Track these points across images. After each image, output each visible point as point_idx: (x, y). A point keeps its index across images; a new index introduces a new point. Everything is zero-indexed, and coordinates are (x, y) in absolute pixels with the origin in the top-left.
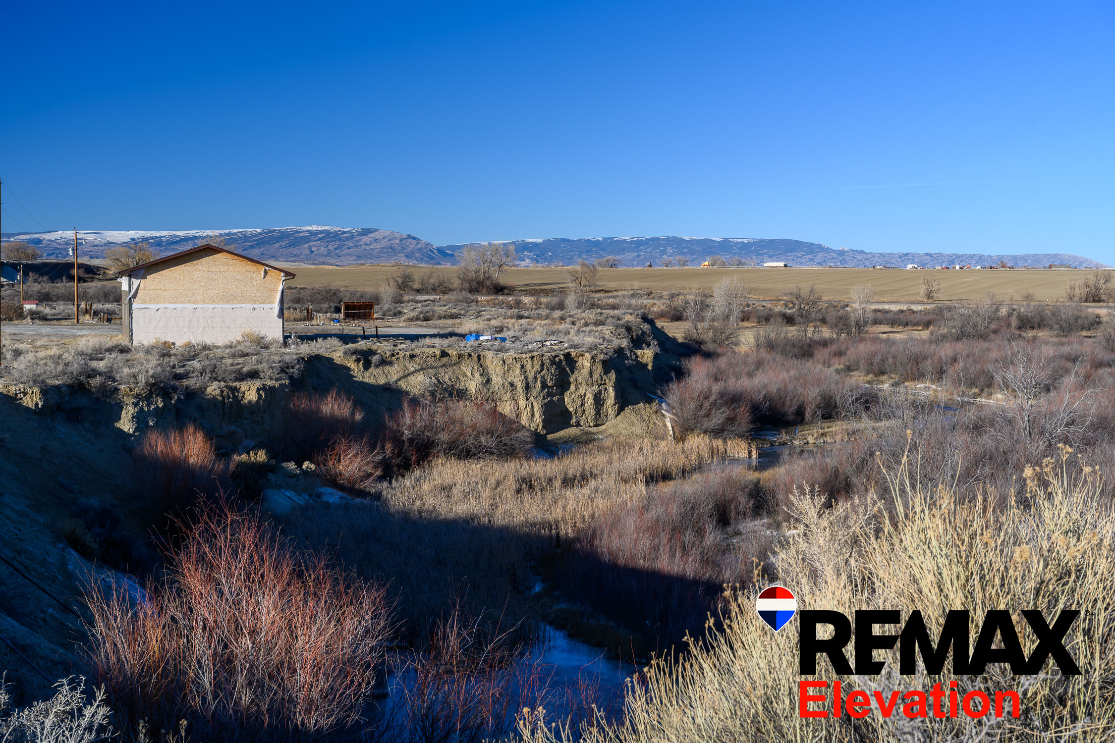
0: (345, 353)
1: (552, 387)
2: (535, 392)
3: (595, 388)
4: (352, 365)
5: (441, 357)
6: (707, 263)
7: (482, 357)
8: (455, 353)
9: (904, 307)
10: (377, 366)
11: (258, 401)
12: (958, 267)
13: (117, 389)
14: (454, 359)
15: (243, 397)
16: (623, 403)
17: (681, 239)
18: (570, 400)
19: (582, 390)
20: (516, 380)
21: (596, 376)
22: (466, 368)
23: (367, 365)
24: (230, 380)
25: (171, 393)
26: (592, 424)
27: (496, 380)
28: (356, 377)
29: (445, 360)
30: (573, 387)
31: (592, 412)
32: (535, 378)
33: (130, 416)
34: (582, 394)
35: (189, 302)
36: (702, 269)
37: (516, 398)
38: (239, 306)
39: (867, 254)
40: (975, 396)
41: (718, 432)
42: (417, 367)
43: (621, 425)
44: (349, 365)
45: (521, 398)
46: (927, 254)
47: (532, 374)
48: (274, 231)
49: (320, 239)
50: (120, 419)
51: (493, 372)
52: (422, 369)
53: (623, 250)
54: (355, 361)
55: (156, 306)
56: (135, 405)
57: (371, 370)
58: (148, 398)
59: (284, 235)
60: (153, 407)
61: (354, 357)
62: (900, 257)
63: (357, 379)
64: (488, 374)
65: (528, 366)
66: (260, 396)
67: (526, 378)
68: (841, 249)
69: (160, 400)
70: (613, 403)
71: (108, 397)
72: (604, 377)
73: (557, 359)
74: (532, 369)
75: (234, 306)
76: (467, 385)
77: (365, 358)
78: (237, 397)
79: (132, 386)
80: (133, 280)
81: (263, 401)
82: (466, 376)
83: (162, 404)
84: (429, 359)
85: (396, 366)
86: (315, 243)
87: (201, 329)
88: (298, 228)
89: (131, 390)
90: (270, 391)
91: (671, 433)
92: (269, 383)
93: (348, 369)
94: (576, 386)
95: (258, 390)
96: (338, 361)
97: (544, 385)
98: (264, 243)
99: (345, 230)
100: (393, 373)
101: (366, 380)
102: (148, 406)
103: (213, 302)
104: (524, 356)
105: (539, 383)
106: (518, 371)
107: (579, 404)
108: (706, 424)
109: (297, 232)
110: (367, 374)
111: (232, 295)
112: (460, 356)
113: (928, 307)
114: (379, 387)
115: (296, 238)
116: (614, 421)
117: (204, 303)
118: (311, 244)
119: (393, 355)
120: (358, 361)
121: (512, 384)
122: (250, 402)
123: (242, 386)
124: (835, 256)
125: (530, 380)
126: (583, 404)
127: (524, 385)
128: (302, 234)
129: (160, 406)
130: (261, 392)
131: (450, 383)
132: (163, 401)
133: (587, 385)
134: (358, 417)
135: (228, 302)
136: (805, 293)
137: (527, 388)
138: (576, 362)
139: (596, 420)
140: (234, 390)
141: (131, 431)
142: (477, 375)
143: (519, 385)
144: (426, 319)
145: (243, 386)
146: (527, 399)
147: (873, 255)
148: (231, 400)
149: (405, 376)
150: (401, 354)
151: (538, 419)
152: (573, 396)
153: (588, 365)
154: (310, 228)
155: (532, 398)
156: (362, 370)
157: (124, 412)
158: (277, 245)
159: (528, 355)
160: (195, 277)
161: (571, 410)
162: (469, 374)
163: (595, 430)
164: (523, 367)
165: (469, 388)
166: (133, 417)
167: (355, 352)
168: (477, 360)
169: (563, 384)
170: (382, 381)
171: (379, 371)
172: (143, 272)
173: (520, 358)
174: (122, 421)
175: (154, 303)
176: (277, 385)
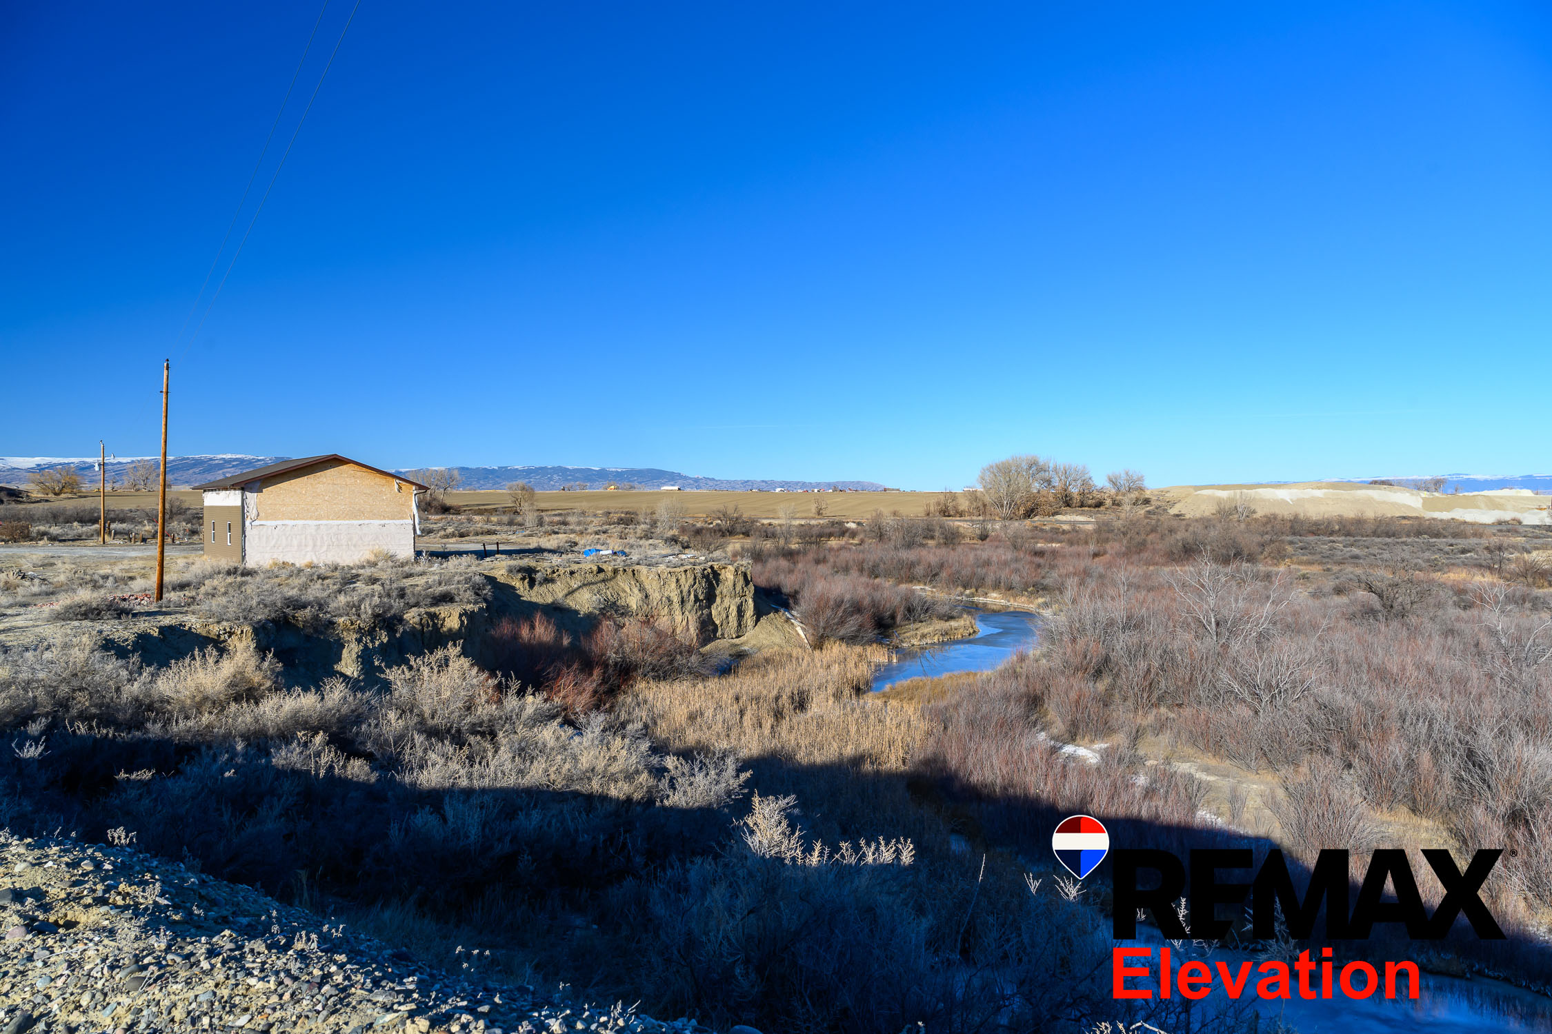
0: (510, 571)
1: (702, 600)
2: (689, 606)
3: (738, 600)
4: (516, 583)
5: (598, 573)
6: (613, 487)
7: (635, 572)
8: (610, 569)
9: (803, 522)
10: (541, 584)
11: (460, 628)
12: (816, 491)
13: (331, 624)
14: (610, 574)
15: (442, 625)
16: (759, 614)
17: (565, 468)
18: (716, 612)
19: (727, 602)
20: (672, 595)
21: (738, 588)
22: (623, 582)
23: (532, 584)
24: (426, 605)
25: (395, 625)
26: (734, 636)
27: (655, 596)
28: (521, 596)
29: (602, 576)
30: (718, 600)
31: (736, 624)
32: (689, 591)
33: (354, 656)
34: (727, 606)
35: (311, 518)
36: (610, 492)
37: (672, 612)
38: (367, 522)
39: (717, 481)
40: (973, 595)
41: (851, 640)
42: (580, 584)
43: (761, 636)
44: (513, 584)
45: (677, 613)
46: (763, 481)
47: (687, 588)
48: (188, 459)
49: (233, 466)
50: (340, 660)
51: (650, 587)
52: (584, 585)
53: (516, 477)
54: (521, 579)
55: (274, 523)
56: (359, 641)
57: (536, 588)
58: (371, 632)
59: (198, 463)
60: (377, 643)
61: (520, 576)
62: (742, 484)
63: (525, 599)
64: (644, 589)
65: (683, 581)
66: (462, 622)
67: (681, 592)
68: (696, 477)
69: (384, 633)
70: (752, 614)
71: (322, 633)
72: (745, 589)
73: (706, 572)
74: (686, 583)
75: (361, 522)
76: (628, 600)
77: (529, 575)
78: (436, 624)
79: (354, 618)
80: (248, 494)
81: (466, 628)
82: (625, 592)
83: (387, 639)
84: (587, 575)
85: (559, 583)
86: (229, 470)
87: (325, 548)
88: (212, 456)
89: (352, 624)
90: (470, 616)
91: (806, 641)
92: (469, 607)
93: (513, 588)
94: (722, 598)
95: (461, 616)
96: (501, 580)
97: (697, 599)
98: (177, 469)
99: (259, 458)
100: (557, 591)
101: (534, 599)
102: (372, 641)
103: (338, 518)
104: (678, 570)
105: (692, 596)
106: (673, 585)
107: (725, 616)
108: (842, 632)
109: (211, 459)
110: (533, 593)
111: (359, 510)
112: (615, 571)
113: (821, 522)
114: (548, 605)
115: (210, 465)
116: (752, 632)
117: (328, 519)
118: (225, 470)
119: (554, 572)
120: (523, 579)
121: (669, 599)
122: (450, 630)
123: (442, 612)
124: (692, 482)
125: (685, 594)
126: (727, 617)
127: (680, 599)
128: (217, 462)
129: (385, 641)
130: (464, 618)
131: (612, 600)
132: (388, 635)
133: (731, 597)
134: (566, 641)
135: (355, 518)
136: (730, 512)
137: (683, 602)
138: (720, 575)
139: (738, 631)
140: (433, 616)
141: (356, 675)
142: (636, 590)
143: (676, 599)
144: (462, 535)
145: (442, 610)
146: (683, 614)
147: (722, 482)
148: (430, 628)
149: (571, 593)
150: (562, 571)
151: (693, 631)
152: (719, 609)
153: (732, 577)
154: (224, 456)
155: (687, 613)
156: (528, 587)
157: (345, 651)
158: (191, 471)
159: (682, 569)
160: (318, 490)
161: (718, 622)
162: (628, 591)
163: (737, 641)
164: (678, 581)
165: (630, 605)
166: (358, 657)
167: (521, 570)
168: (632, 575)
169: (710, 597)
170: (550, 600)
171: (543, 589)
172: (258, 484)
173: (674, 572)
174: (343, 663)
175: (271, 520)
176: (476, 610)
